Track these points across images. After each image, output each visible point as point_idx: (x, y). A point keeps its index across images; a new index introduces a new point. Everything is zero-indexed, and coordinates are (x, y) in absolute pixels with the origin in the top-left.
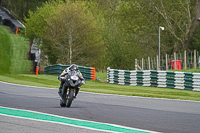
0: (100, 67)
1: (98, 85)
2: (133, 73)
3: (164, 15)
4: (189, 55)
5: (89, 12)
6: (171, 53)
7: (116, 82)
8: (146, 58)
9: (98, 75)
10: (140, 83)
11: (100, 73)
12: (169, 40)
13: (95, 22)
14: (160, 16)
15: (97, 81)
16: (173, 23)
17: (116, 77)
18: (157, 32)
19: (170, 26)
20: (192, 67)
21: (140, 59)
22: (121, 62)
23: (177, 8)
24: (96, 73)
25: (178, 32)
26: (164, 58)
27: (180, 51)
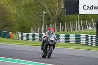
0: (14, 32)
1: (13, 40)
2: (31, 35)
3: (45, 6)
4: (58, 25)
5: (9, 5)
6: (49, 24)
7: (22, 39)
8: (36, 27)
9: (13, 36)
10: (34, 39)
11: (14, 35)
12: (48, 18)
13: (12, 10)
14: (43, 6)
15: (13, 38)
16: (50, 10)
17: (22, 36)
18: (42, 14)
19: (48, 12)
20: (59, 31)
21: (34, 28)
22: (25, 29)
23: (51, 3)
24: (12, 35)
25: (52, 14)
26: (46, 27)
27: (53, 23)
